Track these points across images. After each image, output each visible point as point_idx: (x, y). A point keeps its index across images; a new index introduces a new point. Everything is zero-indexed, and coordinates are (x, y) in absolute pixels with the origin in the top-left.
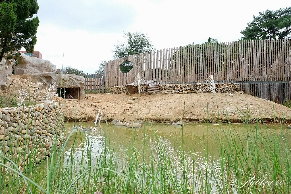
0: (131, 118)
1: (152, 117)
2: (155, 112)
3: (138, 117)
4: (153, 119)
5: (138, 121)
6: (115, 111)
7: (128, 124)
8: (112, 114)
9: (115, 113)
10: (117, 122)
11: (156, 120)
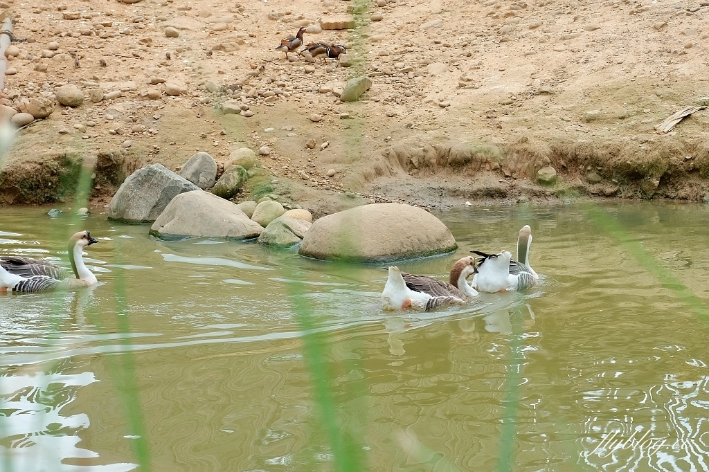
0: (338, 149)
1: (582, 138)
2: (617, 75)
3: (420, 142)
4: (595, 162)
5: (423, 182)
6: (151, 64)
7: (298, 218)
8: (119, 107)
9: (152, 90)
10: (170, 192)
11: (633, 175)
